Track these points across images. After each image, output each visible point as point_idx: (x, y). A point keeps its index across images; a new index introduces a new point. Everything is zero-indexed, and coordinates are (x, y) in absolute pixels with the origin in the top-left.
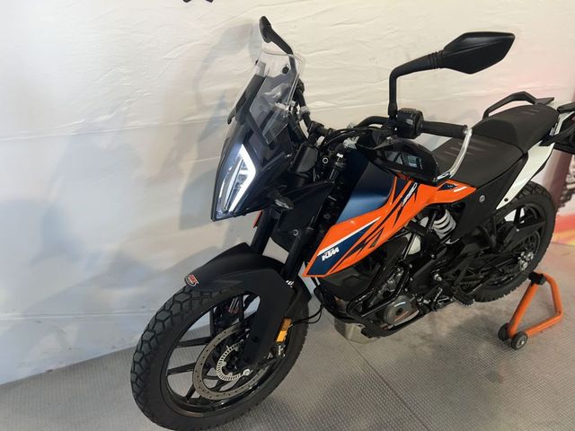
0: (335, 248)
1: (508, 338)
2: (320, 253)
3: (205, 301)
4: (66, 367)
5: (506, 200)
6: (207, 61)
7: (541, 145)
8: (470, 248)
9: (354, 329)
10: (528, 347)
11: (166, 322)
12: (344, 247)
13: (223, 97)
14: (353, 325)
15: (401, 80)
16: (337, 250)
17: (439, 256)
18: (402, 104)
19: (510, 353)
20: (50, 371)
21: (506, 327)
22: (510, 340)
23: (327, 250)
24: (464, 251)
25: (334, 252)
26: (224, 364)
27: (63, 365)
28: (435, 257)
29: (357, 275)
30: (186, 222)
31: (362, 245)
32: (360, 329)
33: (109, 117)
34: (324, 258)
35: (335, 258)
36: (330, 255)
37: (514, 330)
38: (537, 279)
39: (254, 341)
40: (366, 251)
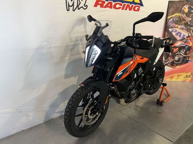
0: (121, 72)
1: (159, 103)
2: (117, 74)
3: (86, 91)
4: (29, 129)
5: (155, 62)
6: (73, 28)
7: (161, 48)
8: (148, 77)
9: (122, 101)
10: (165, 104)
11: (76, 98)
12: (123, 72)
13: (77, 38)
14: (123, 99)
15: (136, 25)
16: (122, 73)
17: (141, 78)
18: (136, 32)
19: (160, 107)
20: (23, 130)
21: (158, 100)
22: (160, 104)
23: (119, 73)
24: (146, 78)
25: (121, 73)
26: (90, 112)
27: (27, 128)
28: (141, 79)
29: (126, 80)
30: (67, 76)
31: (127, 72)
32: (124, 100)
33: (46, 43)
34: (118, 75)
35: (121, 75)
36: (120, 74)
37: (161, 100)
38: (165, 85)
39: (99, 103)
40: (128, 73)
